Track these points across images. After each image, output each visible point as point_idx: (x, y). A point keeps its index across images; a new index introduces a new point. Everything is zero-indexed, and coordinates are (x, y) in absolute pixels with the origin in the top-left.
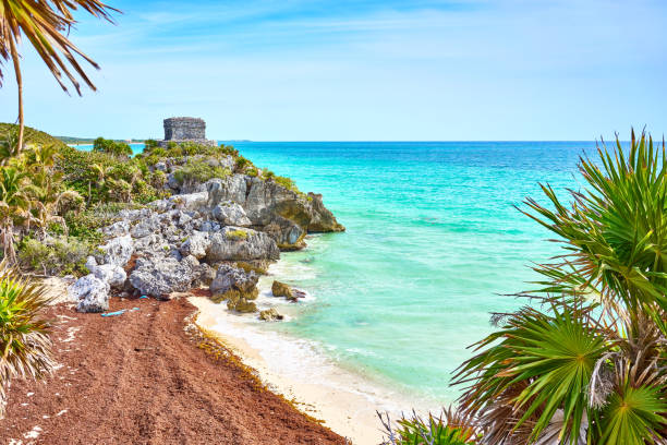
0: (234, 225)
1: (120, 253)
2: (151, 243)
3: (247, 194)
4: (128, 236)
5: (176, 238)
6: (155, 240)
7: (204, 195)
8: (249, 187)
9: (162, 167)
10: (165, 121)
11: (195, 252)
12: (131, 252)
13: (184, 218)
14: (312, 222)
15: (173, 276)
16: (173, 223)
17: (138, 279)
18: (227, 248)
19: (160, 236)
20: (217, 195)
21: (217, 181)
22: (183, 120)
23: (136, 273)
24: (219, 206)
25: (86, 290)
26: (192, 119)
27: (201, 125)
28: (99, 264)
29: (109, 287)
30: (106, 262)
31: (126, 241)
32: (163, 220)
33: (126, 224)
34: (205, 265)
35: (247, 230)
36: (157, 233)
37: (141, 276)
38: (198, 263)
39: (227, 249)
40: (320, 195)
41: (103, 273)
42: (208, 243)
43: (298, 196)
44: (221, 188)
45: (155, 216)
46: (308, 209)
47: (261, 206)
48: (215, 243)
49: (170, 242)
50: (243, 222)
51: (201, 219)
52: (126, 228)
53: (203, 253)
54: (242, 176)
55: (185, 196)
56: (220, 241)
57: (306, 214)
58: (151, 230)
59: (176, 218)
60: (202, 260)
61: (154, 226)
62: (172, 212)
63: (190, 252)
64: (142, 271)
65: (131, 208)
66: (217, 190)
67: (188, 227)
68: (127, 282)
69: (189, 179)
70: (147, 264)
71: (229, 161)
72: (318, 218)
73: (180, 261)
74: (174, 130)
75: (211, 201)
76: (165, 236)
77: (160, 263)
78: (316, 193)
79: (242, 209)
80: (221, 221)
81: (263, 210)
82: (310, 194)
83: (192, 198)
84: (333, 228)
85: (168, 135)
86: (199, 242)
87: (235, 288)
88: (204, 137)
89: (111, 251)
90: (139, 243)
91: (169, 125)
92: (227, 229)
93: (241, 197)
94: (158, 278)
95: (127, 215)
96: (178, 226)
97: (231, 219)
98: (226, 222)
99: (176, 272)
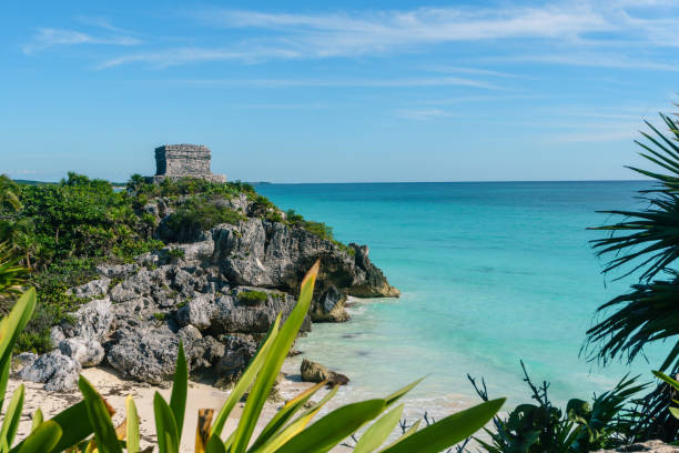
0: (250, 284)
1: (95, 321)
2: (138, 309)
3: (266, 245)
4: (108, 299)
5: (171, 302)
6: (142, 306)
7: (208, 246)
8: (269, 236)
9: (151, 210)
10: (157, 150)
11: (196, 320)
12: (110, 320)
13: (182, 277)
14: (355, 282)
15: (167, 352)
16: (167, 283)
17: (120, 356)
18: (239, 315)
19: (150, 299)
20: (225, 246)
21: (227, 227)
22: (179, 147)
23: (116, 348)
24: (229, 258)
25: (49, 370)
26: (193, 147)
27: (205, 154)
28: (67, 336)
29: (79, 366)
30: (76, 334)
31: (104, 307)
32: (154, 279)
33: (104, 283)
34: (210, 338)
35: (268, 291)
36: (145, 295)
37: (123, 352)
38: (200, 336)
39: (240, 317)
40: (364, 247)
41: (73, 348)
42: (214, 308)
43: (336, 247)
44: (231, 235)
45: (143, 273)
46: (350, 264)
47: (285, 262)
48: (222, 307)
49: (161, 307)
50: (260, 280)
51: (204, 277)
52: (104, 289)
53: (206, 321)
54: (259, 221)
55: (183, 246)
56: (230, 307)
57: (347, 273)
58: (137, 291)
59: (171, 276)
60: (205, 331)
61: (141, 287)
62: (166, 268)
63: (189, 322)
64: (125, 345)
65: (111, 261)
66: (226, 239)
67: (187, 289)
69: (187, 227)
70: (132, 336)
71: (241, 203)
72: (362, 277)
73: (175, 331)
74: (168, 161)
75: (218, 254)
76: (156, 300)
77: (148, 334)
78: (359, 244)
79: (259, 264)
80: (233, 280)
81: (288, 267)
82: (352, 245)
83: (192, 249)
84: (384, 291)
85: (161, 168)
86: (201, 308)
88: (208, 170)
89: (83, 319)
90: (121, 310)
91: (161, 155)
92: (240, 290)
93: (259, 249)
94: (147, 356)
95: (106, 271)
96: (172, 286)
97: (245, 276)
98: (238, 280)
99: (170, 347)
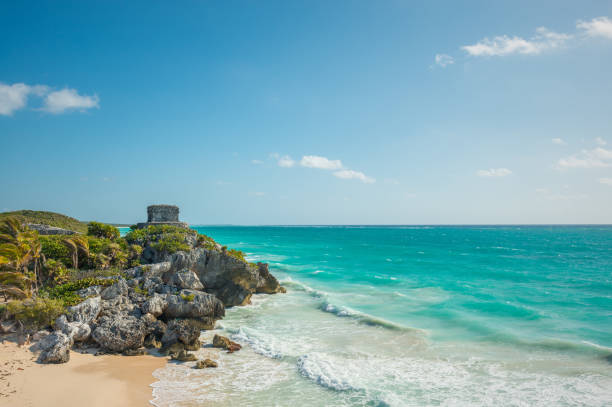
0: (189, 288)
1: (88, 312)
2: (118, 304)
3: (206, 263)
4: (99, 298)
5: (140, 299)
6: (121, 301)
7: (167, 265)
8: (208, 259)
10: (149, 208)
11: (153, 310)
12: (98, 311)
13: (148, 283)
14: (258, 285)
15: (129, 331)
17: (99, 334)
20: (179, 265)
21: (181, 253)
22: (161, 207)
23: (98, 329)
24: (177, 273)
25: (52, 343)
26: (170, 207)
27: (175, 211)
28: (69, 321)
29: (72, 341)
30: (75, 320)
31: (94, 302)
32: (131, 285)
33: (97, 289)
34: (159, 321)
35: (199, 293)
37: (102, 332)
38: (155, 320)
39: (181, 308)
41: (69, 329)
42: (165, 303)
43: (248, 265)
44: (183, 258)
45: (123, 282)
46: (255, 275)
48: (170, 303)
49: (134, 302)
50: (195, 285)
51: (163, 284)
52: (98, 292)
53: (159, 310)
54: (202, 250)
55: (152, 265)
56: (175, 302)
57: (254, 280)
58: (119, 293)
59: (142, 282)
60: (160, 317)
61: (121, 290)
62: (139, 279)
63: (148, 311)
64: (104, 327)
66: (180, 260)
67: (151, 290)
68: (90, 337)
70: (109, 321)
71: (192, 239)
72: (263, 282)
73: (139, 318)
74: (154, 214)
76: (130, 298)
77: (121, 320)
79: (196, 276)
80: (179, 287)
83: (156, 267)
84: (276, 290)
85: (150, 218)
86: (157, 303)
87: (181, 341)
88: (177, 219)
89: (80, 310)
90: (106, 304)
91: (151, 210)
92: (182, 292)
93: (201, 266)
94: (116, 334)
97: (186, 284)
98: (182, 285)
99: (132, 328)
